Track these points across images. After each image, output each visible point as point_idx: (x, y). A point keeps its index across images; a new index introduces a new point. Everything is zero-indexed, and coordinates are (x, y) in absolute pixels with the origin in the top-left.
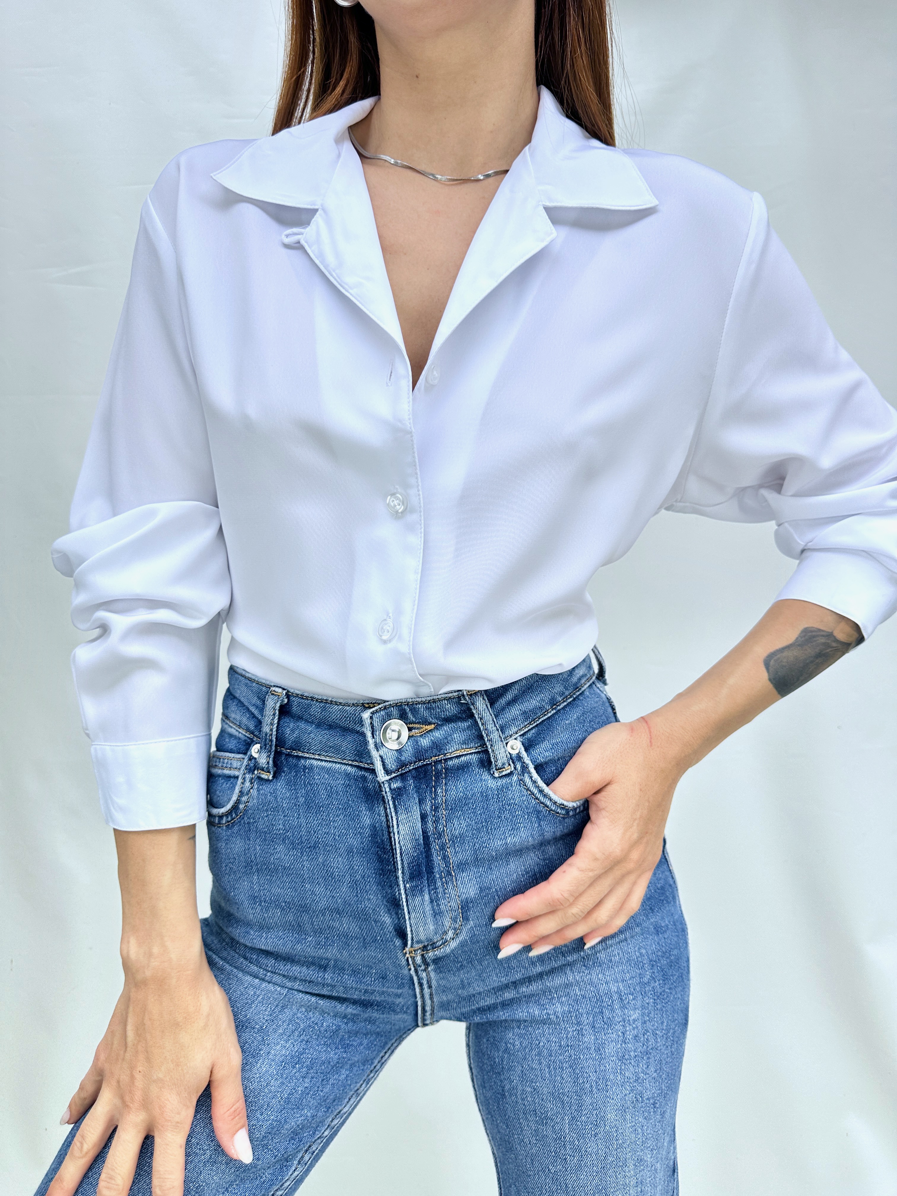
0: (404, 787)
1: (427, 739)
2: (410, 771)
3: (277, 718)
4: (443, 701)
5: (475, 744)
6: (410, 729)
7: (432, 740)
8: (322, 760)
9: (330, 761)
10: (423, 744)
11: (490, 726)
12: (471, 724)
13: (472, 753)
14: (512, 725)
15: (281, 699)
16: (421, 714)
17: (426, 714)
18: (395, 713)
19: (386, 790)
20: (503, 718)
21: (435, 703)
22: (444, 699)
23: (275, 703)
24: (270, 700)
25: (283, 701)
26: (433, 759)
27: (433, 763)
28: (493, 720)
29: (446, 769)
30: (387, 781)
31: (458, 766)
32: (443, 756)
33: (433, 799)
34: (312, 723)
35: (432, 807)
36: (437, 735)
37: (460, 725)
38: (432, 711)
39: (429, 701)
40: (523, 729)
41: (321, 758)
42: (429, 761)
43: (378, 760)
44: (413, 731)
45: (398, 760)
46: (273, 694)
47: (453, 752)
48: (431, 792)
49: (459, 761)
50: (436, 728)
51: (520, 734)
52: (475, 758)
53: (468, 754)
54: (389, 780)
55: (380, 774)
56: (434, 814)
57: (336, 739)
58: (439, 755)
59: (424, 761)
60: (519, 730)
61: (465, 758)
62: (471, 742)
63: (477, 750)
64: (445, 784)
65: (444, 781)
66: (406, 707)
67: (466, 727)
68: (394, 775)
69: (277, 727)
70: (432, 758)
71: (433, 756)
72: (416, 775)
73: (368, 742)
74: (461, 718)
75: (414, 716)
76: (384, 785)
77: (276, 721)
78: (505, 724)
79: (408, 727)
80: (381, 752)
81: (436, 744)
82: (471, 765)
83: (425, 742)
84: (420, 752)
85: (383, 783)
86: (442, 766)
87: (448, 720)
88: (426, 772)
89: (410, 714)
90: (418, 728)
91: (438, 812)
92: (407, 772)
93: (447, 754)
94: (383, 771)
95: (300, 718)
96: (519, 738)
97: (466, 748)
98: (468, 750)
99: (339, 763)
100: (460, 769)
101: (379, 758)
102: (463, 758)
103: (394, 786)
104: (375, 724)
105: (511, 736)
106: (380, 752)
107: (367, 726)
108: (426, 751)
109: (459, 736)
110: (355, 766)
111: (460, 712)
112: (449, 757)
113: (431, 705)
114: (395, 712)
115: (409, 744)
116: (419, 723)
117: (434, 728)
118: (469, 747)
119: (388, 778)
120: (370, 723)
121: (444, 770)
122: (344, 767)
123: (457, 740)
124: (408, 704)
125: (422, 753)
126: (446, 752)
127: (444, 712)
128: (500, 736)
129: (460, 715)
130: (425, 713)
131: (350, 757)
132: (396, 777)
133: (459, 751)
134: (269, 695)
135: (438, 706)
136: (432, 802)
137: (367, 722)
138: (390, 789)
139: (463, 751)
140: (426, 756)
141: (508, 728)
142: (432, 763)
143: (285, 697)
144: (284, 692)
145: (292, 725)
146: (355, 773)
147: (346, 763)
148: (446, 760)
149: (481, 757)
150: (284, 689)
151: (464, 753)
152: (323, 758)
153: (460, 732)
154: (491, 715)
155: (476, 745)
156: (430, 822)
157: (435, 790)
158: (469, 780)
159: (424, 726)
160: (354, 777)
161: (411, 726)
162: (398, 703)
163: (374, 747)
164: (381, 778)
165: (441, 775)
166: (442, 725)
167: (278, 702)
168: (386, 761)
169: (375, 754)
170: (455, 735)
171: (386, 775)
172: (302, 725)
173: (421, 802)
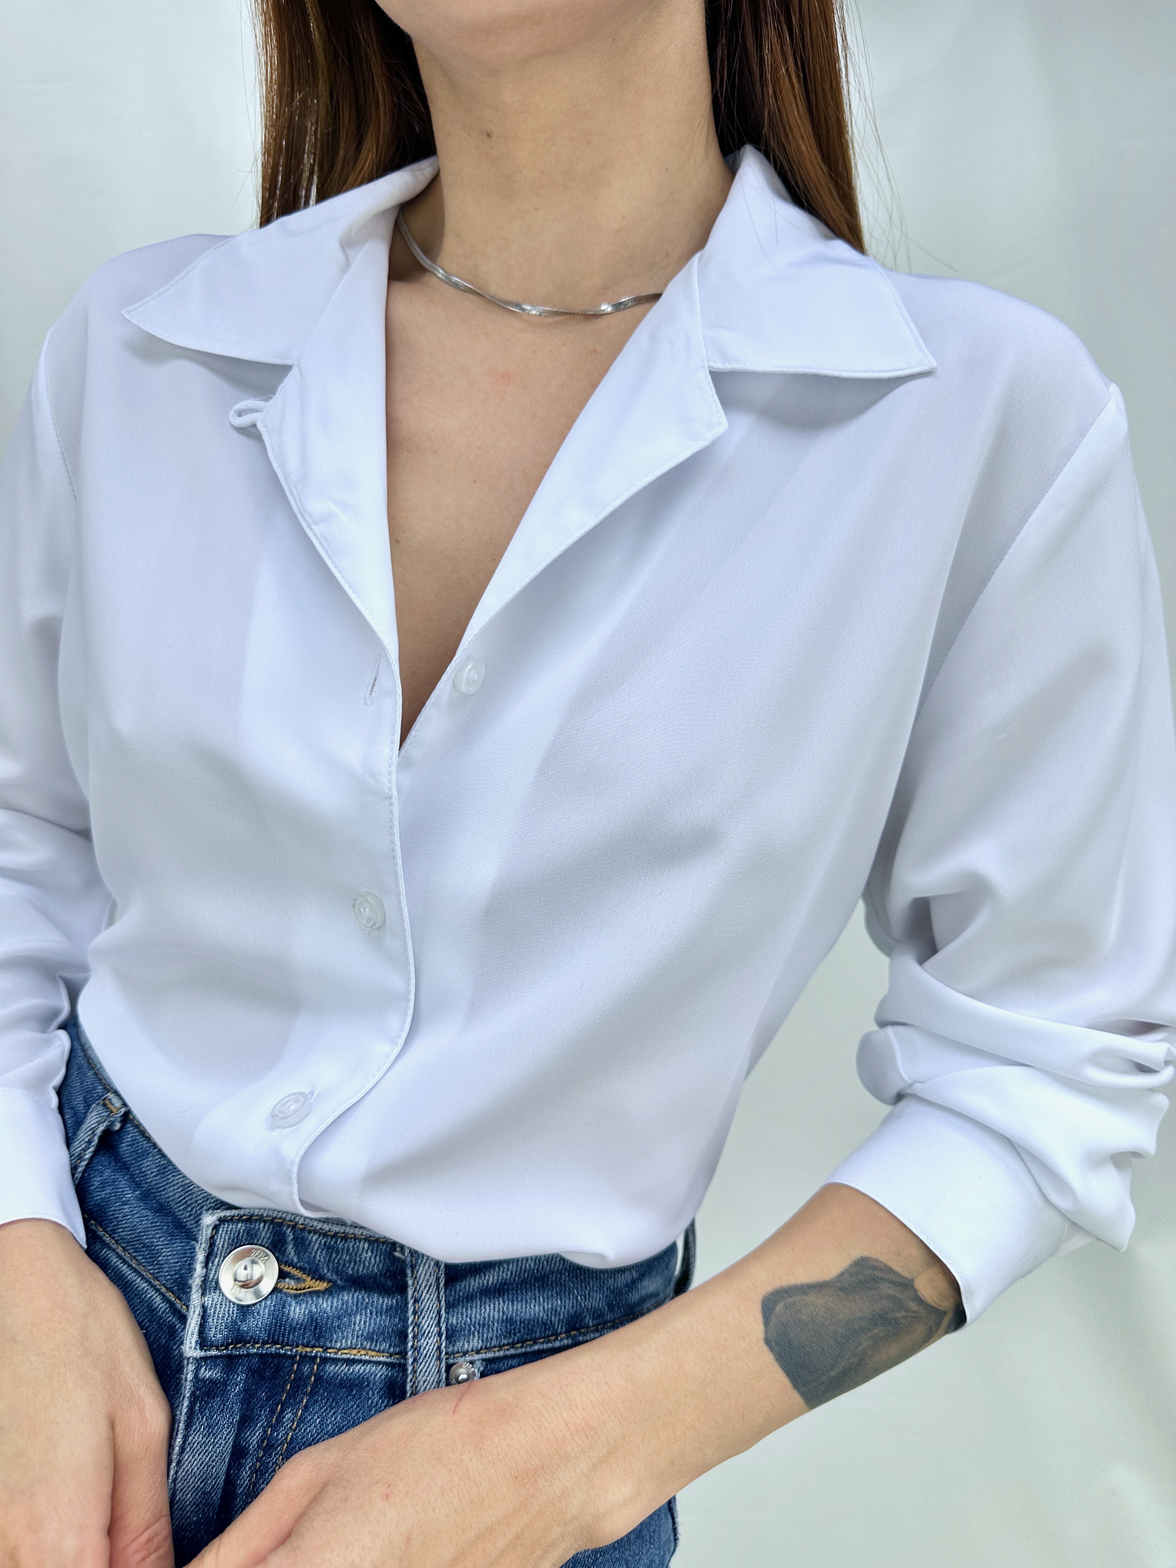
0: (225, 1384)
1: (304, 1306)
2: (248, 1355)
3: (92, 1149)
4: (362, 1243)
5: (390, 1345)
6: (282, 1275)
7: (310, 1311)
8: (124, 1262)
9: (135, 1271)
10: (292, 1313)
11: (428, 1323)
12: (397, 1303)
13: (378, 1363)
14: (476, 1334)
15: (112, 1119)
16: (310, 1253)
17: (320, 1257)
18: (263, 1234)
19: (188, 1376)
20: (462, 1314)
21: (346, 1241)
22: (365, 1240)
23: (99, 1123)
24: (94, 1113)
25: (112, 1124)
26: (300, 1349)
27: (298, 1358)
28: (439, 1312)
29: (319, 1378)
30: (195, 1359)
31: (342, 1379)
32: (321, 1350)
33: (271, 1426)
34: (138, 1185)
35: (263, 1442)
36: (325, 1305)
37: (375, 1300)
38: (334, 1255)
39: (336, 1233)
40: (496, 1349)
41: (124, 1257)
42: (291, 1350)
43: (197, 1312)
44: (287, 1280)
45: (233, 1327)
46: (104, 1105)
47: (344, 1349)
48: (272, 1412)
49: (349, 1370)
50: (328, 1292)
51: (483, 1356)
52: (380, 1373)
53: (369, 1362)
54: (201, 1358)
55: (188, 1342)
56: (261, 1455)
57: (158, 1236)
58: (313, 1347)
59: (282, 1348)
60: (486, 1348)
61: (363, 1368)
62: (384, 1340)
63: (389, 1360)
64: (306, 1407)
65: (305, 1400)
66: (289, 1230)
67: (384, 1306)
68: (214, 1353)
69: (87, 1165)
70: (297, 1346)
71: (303, 1345)
72: (258, 1368)
73: (195, 1270)
74: (383, 1287)
75: (297, 1253)
76: (188, 1364)
77: (88, 1156)
78: (461, 1326)
79: (280, 1271)
80: (208, 1300)
81: (317, 1323)
82: (368, 1385)
83: (297, 1311)
84: (280, 1326)
85: (188, 1359)
86: (312, 1369)
87: (358, 1283)
88: (278, 1369)
89: (291, 1246)
90: (298, 1280)
91: (270, 1455)
92: (242, 1355)
93: (330, 1348)
94: (195, 1337)
95: (124, 1167)
96: (478, 1363)
97: (370, 1349)
98: (374, 1353)
99: (147, 1281)
100: (345, 1387)
101: (198, 1310)
102: (358, 1368)
103: (206, 1373)
104: (219, 1242)
105: (465, 1354)
106: (206, 1298)
107: (204, 1239)
108: (293, 1329)
109: (365, 1322)
110: (169, 1301)
111: (385, 1274)
112: (332, 1355)
113: (336, 1242)
114: (264, 1231)
115: (269, 1302)
116: (301, 1269)
117: (326, 1290)
118: (377, 1349)
119: (199, 1354)
120: (209, 1236)
121: (313, 1379)
122: (151, 1293)
123: (357, 1328)
124: (294, 1227)
125: (285, 1329)
126: (329, 1345)
127: (355, 1263)
128: (439, 1348)
129: (383, 1280)
130: (319, 1253)
131: (167, 1281)
132: (216, 1357)
133: (355, 1351)
134: (98, 1104)
135: (348, 1249)
136: (265, 1432)
137: (205, 1234)
138: (196, 1376)
139: (363, 1352)
140: (288, 1339)
141: (464, 1335)
142: (296, 1356)
143: (119, 1120)
144: (123, 1110)
145: (107, 1173)
146: (163, 1313)
147: (158, 1287)
148: (325, 1360)
149: (392, 1375)
150: (125, 1104)
151: (363, 1358)
152: (127, 1257)
153: (371, 1314)
154: (440, 1302)
155: (392, 1350)
156: (247, 1468)
157: (282, 1411)
158: (354, 1415)
159: (309, 1278)
160: (160, 1320)
161: (287, 1269)
162: (276, 1218)
163: (200, 1283)
164: (188, 1349)
165: (305, 1386)
166: (343, 1289)
167: (104, 1122)
168: (210, 1320)
169: (195, 1297)
170: (358, 1317)
171: (198, 1347)
172: (123, 1182)
173: (245, 1422)
